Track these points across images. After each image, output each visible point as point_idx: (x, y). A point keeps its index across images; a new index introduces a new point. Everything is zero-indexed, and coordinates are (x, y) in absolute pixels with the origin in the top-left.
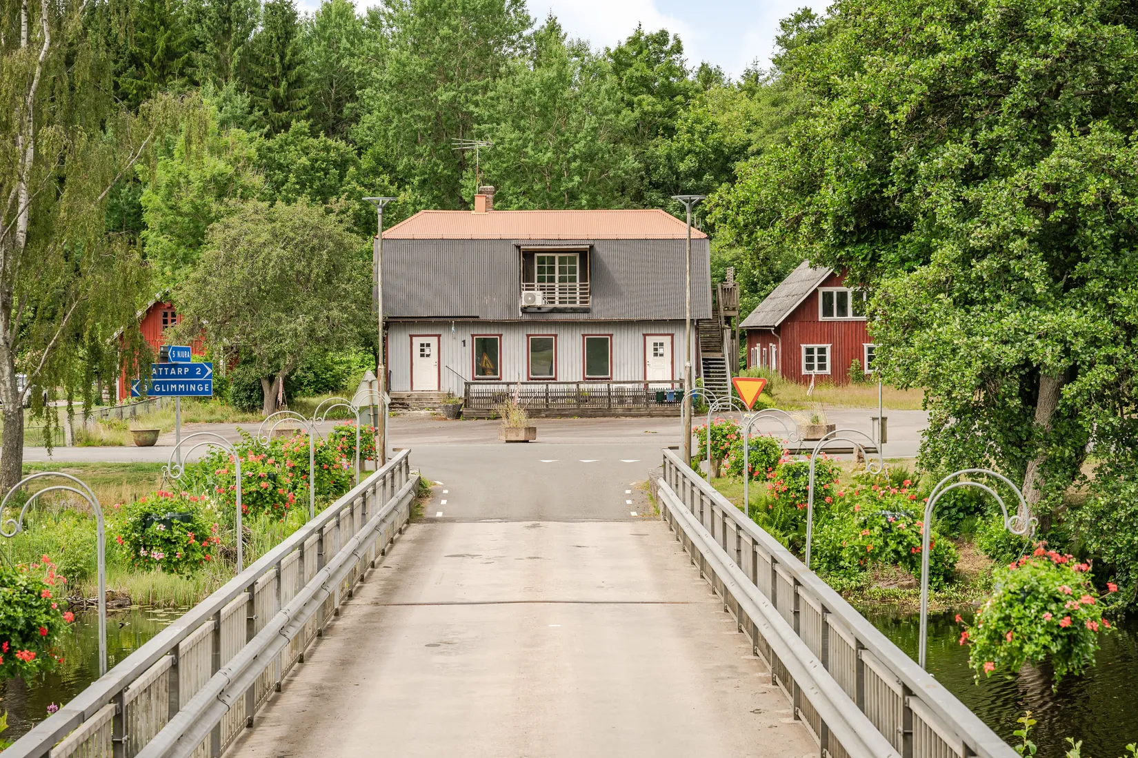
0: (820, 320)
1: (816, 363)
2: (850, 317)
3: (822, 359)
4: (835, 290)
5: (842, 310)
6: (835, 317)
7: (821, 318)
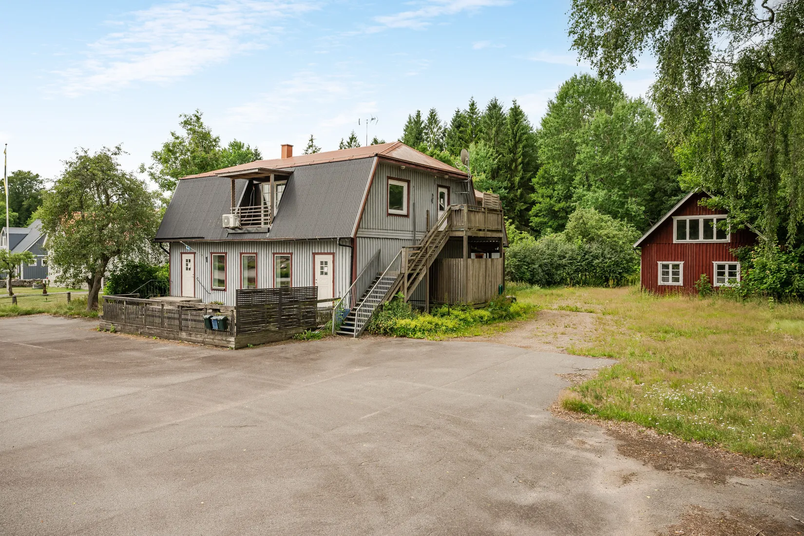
0: (674, 242)
1: (671, 276)
2: (701, 239)
3: (675, 273)
4: (688, 218)
5: (694, 234)
6: (688, 240)
7: (675, 241)
